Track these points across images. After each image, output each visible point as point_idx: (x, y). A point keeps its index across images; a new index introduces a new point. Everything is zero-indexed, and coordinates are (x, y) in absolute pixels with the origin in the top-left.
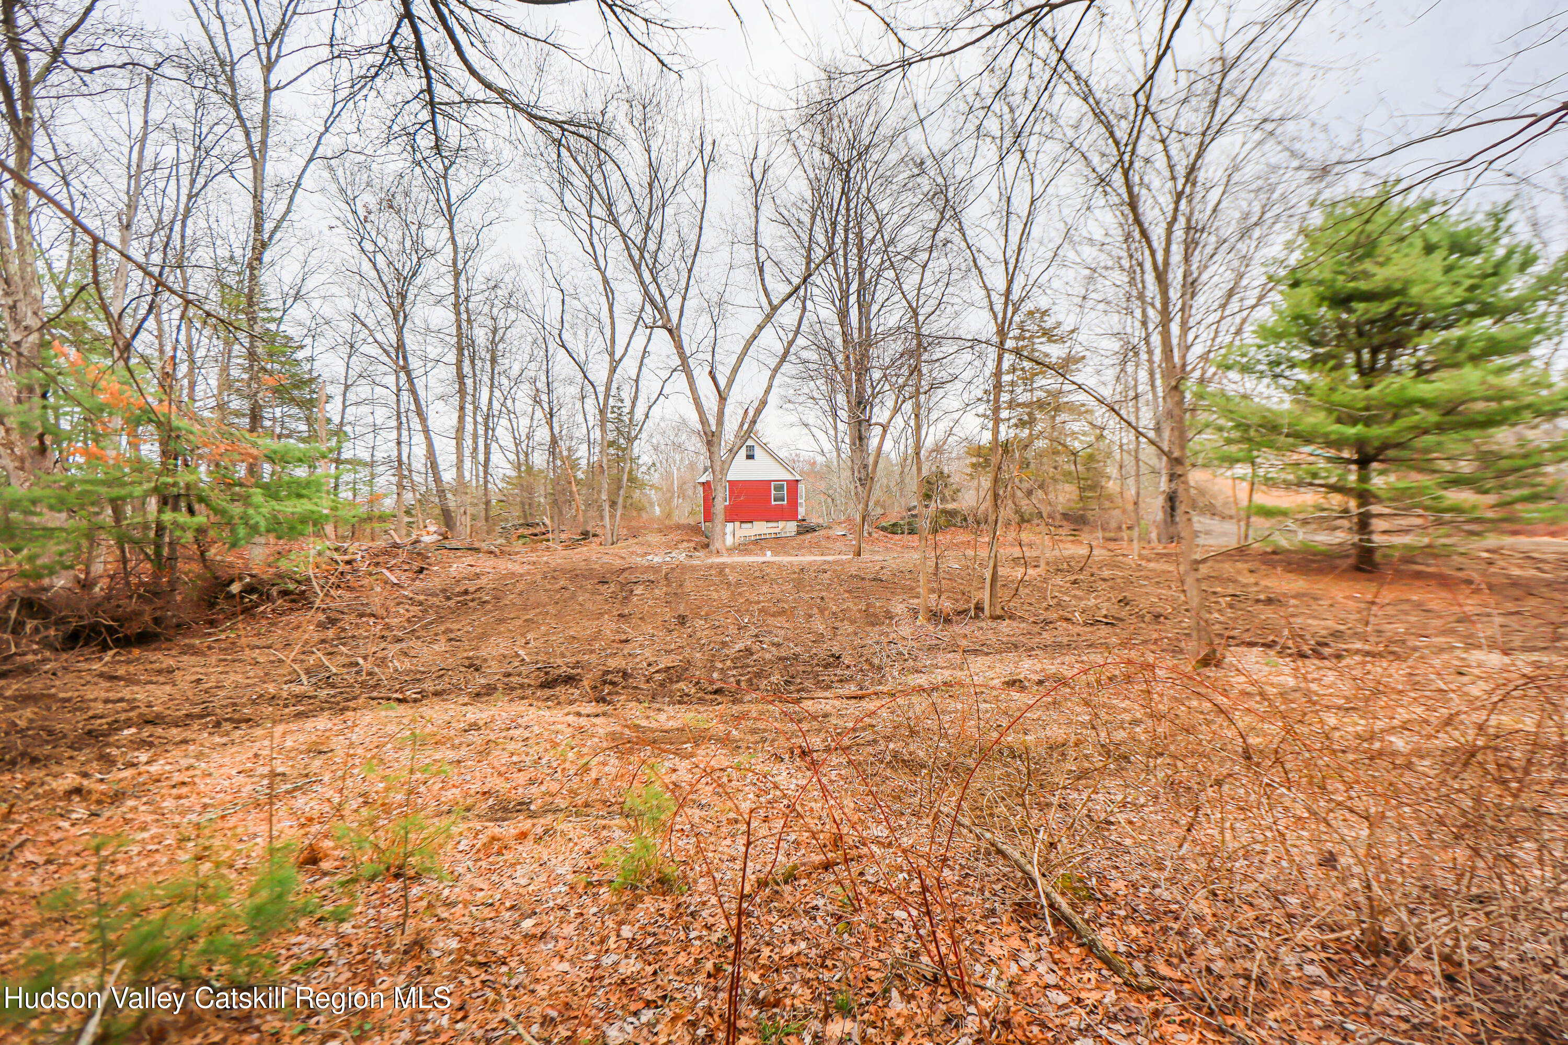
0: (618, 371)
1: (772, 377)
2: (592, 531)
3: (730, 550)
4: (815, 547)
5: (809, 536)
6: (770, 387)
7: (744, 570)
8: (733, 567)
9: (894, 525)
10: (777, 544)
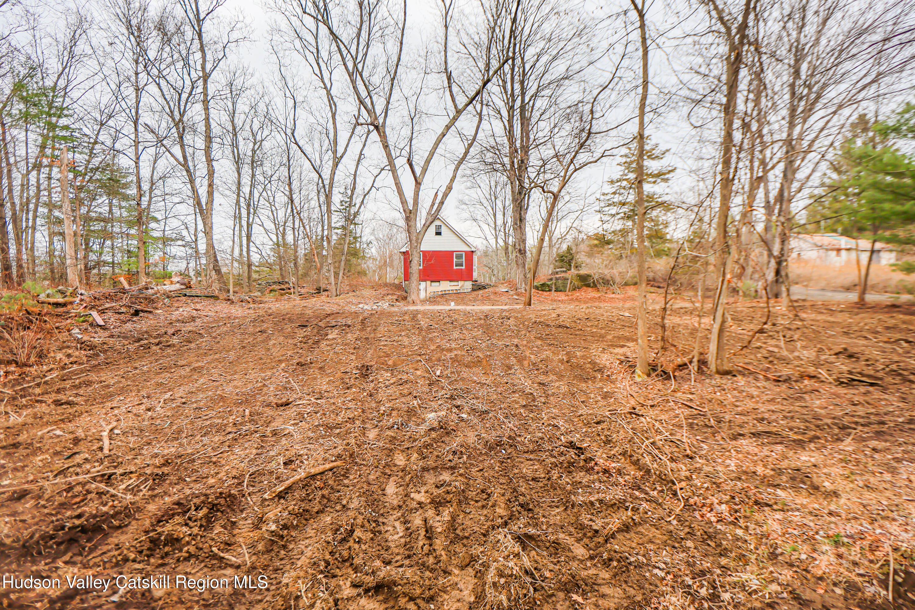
0: (340, 166)
1: (457, 169)
2: (323, 286)
3: (423, 302)
4: (486, 300)
5: (481, 292)
6: (454, 177)
7: (434, 316)
8: (424, 313)
9: (543, 285)
10: (458, 296)
